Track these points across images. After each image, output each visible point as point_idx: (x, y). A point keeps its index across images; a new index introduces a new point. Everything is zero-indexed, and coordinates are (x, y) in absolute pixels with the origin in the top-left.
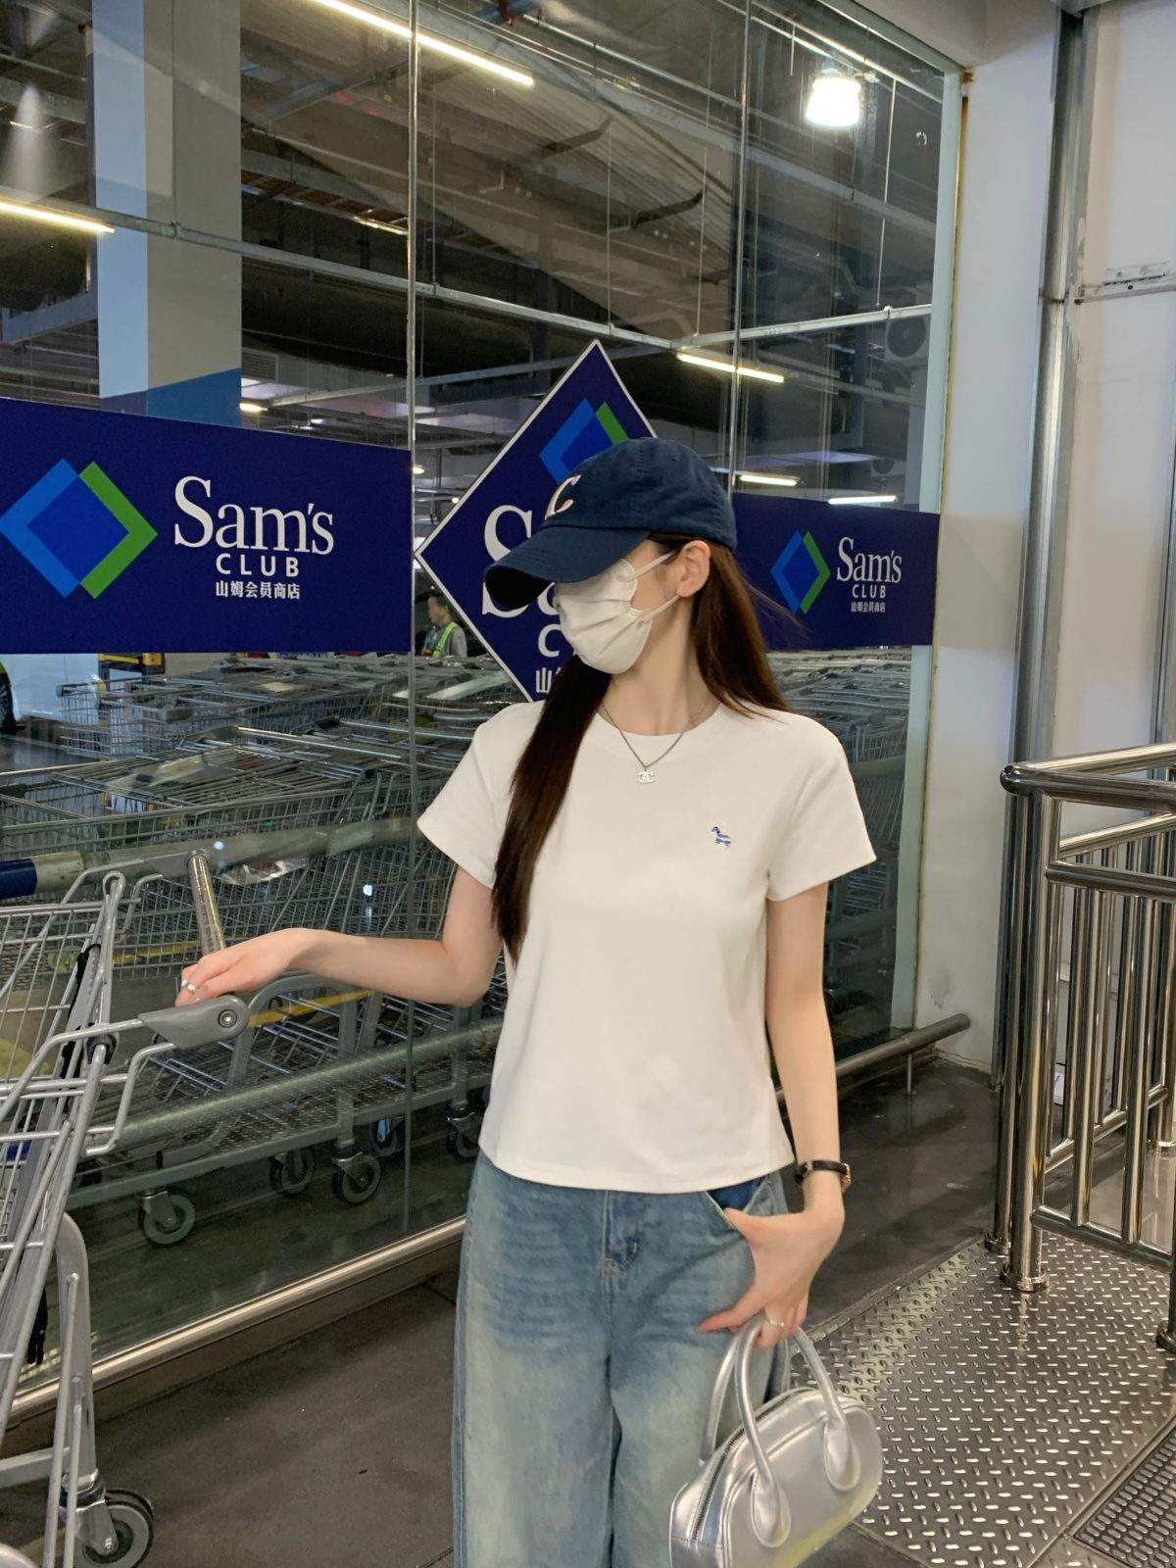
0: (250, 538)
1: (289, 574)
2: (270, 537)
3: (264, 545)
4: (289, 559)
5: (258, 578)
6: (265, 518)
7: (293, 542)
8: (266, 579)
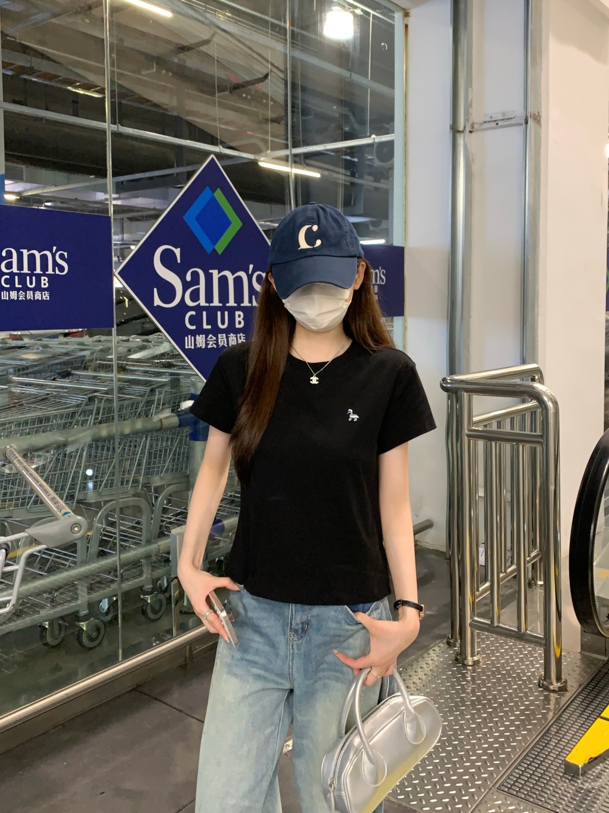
0: (20, 267)
1: (43, 286)
2: (32, 266)
3: (29, 270)
4: (43, 278)
5: (25, 289)
6: (29, 256)
7: (44, 267)
8: (30, 289)
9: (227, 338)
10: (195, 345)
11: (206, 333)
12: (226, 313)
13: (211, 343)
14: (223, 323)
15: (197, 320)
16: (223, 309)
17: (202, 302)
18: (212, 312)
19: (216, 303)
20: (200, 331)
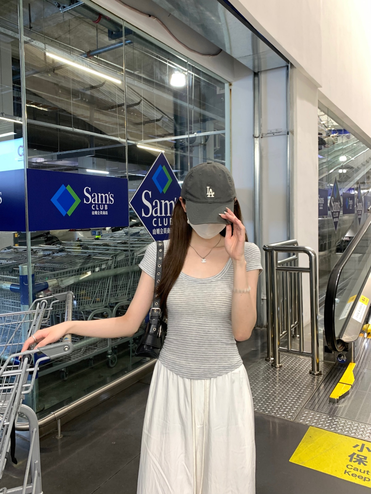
0: (98, 201)
1: (106, 209)
2: (102, 201)
4: (105, 205)
6: (101, 196)
7: (106, 201)
8: (101, 210)
9: (167, 229)
10: (156, 233)
11: (160, 227)
12: (167, 219)
13: (161, 232)
14: (166, 223)
15: (156, 222)
16: (165, 217)
17: (159, 214)
18: (162, 218)
19: (163, 215)
20: (158, 227)
